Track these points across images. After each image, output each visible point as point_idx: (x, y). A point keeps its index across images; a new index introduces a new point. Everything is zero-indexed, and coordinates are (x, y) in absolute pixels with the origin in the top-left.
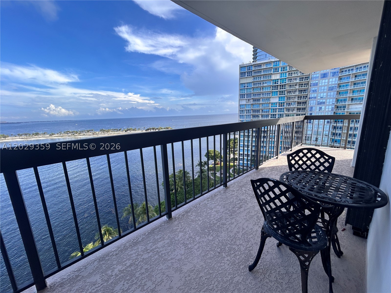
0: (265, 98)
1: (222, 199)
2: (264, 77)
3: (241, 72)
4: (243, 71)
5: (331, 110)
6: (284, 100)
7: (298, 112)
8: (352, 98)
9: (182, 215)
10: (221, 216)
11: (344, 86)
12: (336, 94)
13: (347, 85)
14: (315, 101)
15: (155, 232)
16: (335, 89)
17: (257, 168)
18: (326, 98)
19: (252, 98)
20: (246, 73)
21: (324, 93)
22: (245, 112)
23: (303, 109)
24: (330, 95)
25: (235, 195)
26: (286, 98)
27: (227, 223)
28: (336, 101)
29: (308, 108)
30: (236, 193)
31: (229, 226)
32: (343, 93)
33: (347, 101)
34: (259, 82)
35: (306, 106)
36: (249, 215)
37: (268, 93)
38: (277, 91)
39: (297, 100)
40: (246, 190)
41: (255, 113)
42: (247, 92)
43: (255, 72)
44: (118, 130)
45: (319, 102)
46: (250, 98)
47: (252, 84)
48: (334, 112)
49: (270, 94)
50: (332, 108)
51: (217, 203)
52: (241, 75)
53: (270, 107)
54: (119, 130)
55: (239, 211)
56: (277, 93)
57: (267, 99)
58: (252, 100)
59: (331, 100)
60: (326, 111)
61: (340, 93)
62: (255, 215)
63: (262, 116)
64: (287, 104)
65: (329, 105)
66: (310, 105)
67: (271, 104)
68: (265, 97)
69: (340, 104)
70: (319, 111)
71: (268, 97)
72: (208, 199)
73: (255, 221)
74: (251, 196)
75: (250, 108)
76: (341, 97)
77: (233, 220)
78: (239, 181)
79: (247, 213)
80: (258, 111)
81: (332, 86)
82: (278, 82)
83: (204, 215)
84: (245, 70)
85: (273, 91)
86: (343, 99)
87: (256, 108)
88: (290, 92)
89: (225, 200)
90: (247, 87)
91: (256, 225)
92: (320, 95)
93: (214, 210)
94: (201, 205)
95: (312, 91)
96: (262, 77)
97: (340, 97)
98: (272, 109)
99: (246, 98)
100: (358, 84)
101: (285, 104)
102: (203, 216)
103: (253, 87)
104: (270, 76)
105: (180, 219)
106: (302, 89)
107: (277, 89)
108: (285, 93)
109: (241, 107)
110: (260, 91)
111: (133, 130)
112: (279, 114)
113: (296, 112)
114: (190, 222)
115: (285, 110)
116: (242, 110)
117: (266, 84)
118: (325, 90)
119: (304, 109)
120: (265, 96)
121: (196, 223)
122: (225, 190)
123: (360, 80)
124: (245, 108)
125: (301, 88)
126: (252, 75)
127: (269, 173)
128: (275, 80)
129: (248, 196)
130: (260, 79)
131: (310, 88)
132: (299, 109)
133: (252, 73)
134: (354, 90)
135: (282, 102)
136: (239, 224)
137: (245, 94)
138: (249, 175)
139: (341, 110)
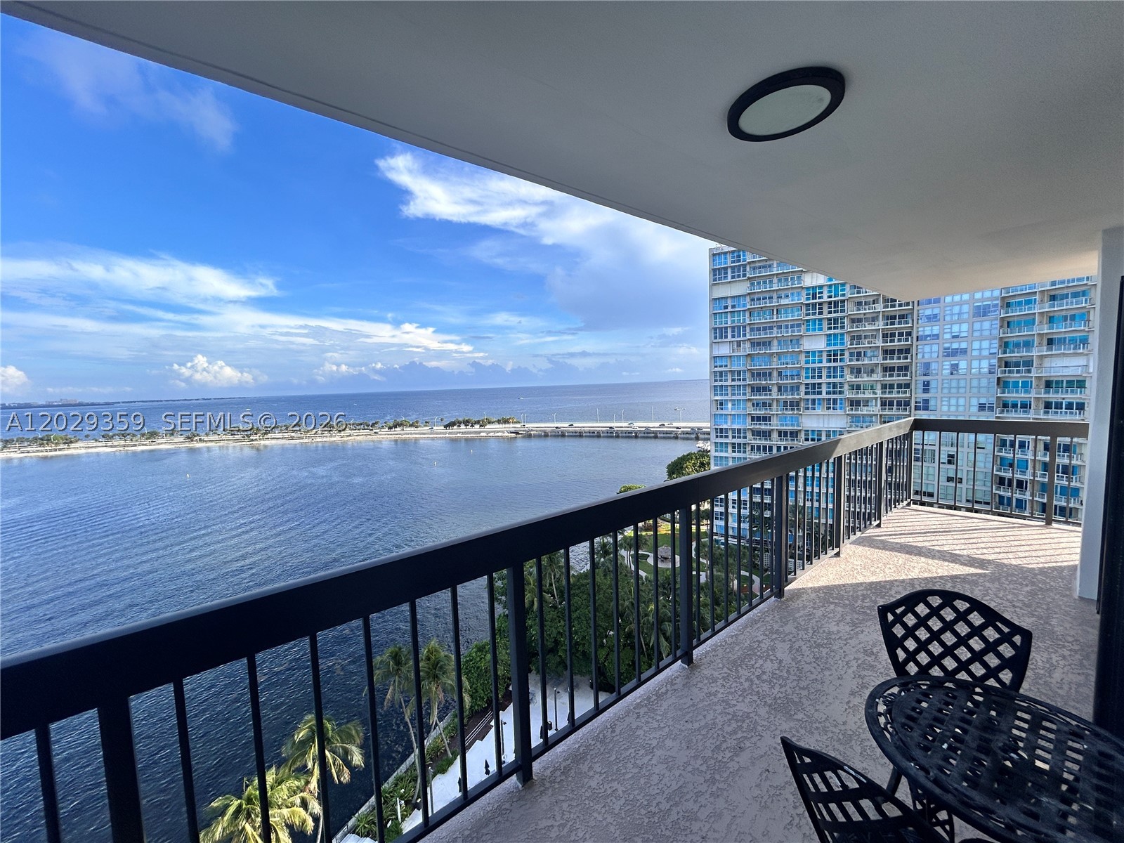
0: (786, 338)
1: (680, 710)
2: (780, 281)
3: (715, 267)
4: (720, 264)
5: (986, 370)
6: (842, 344)
7: (888, 379)
8: (1048, 339)
9: (562, 768)
10: (682, 780)
11: (1020, 303)
12: (998, 326)
13: (1028, 302)
14: (935, 348)
15: (482, 835)
16: (995, 311)
17: (780, 594)
18: (970, 338)
19: (748, 337)
20: (729, 271)
21: (960, 322)
22: (730, 378)
23: (900, 369)
24: (982, 330)
25: (720, 695)
26: (847, 339)
27: (703, 814)
28: (1000, 346)
29: (917, 367)
30: (722, 691)
31: (708, 826)
32: (1019, 323)
33: (1033, 346)
34: (767, 295)
35: (909, 360)
36: (768, 783)
37: (795, 325)
38: (820, 320)
39: (883, 345)
40: (752, 677)
41: (760, 380)
42: (733, 322)
43: (754, 268)
44: (368, 426)
45: (949, 348)
46: (742, 339)
47: (748, 299)
48: (998, 378)
49: (799, 326)
50: (990, 366)
51: (667, 730)
52: (715, 275)
53: (803, 364)
54: (373, 425)
55: (737, 767)
56: (821, 324)
57: (791, 341)
58: (748, 345)
59: (986, 344)
60: (974, 375)
61: (1012, 325)
62: (786, 783)
63: (779, 389)
64: (851, 354)
65: (980, 358)
66: (923, 357)
67: (803, 355)
68: (785, 335)
69: (1013, 355)
70: (952, 374)
71: (794, 334)
72: (637, 711)
73: (788, 812)
74: (769, 702)
75: (744, 365)
76: (1016, 335)
77: (721, 804)
78: (730, 641)
79: (761, 775)
80: (768, 374)
81: (984, 303)
82: (822, 293)
83: (630, 775)
84: (726, 263)
85: (807, 318)
86: (1021, 339)
87: (760, 366)
88: (860, 321)
89: (689, 715)
90: (733, 307)
91: (795, 829)
92: (951, 328)
93: (658, 753)
94: (618, 731)
95: (924, 319)
96: (775, 280)
97: (1012, 335)
98: (808, 368)
99: (729, 338)
100: (1062, 299)
101: (847, 354)
102: (627, 776)
103: (749, 309)
104: (799, 278)
105: (557, 786)
106: (893, 314)
107: (821, 313)
108: (846, 324)
109: (718, 364)
110: (770, 319)
111: (411, 426)
112: (829, 383)
113: (882, 379)
114: (587, 802)
115: (847, 371)
116: (721, 373)
117: (787, 300)
118: (965, 316)
119: (905, 369)
120: (787, 332)
121: (607, 808)
122: (688, 677)
123: (1067, 287)
124: (729, 367)
125: (889, 309)
126: (744, 275)
127: (819, 613)
128: (814, 288)
129: (759, 702)
130: (768, 286)
131: (918, 310)
132: (888, 370)
133: (745, 270)
134: (1051, 314)
135: (836, 348)
136: (738, 821)
137: (726, 328)
138: (757, 618)
139: (1018, 372)
